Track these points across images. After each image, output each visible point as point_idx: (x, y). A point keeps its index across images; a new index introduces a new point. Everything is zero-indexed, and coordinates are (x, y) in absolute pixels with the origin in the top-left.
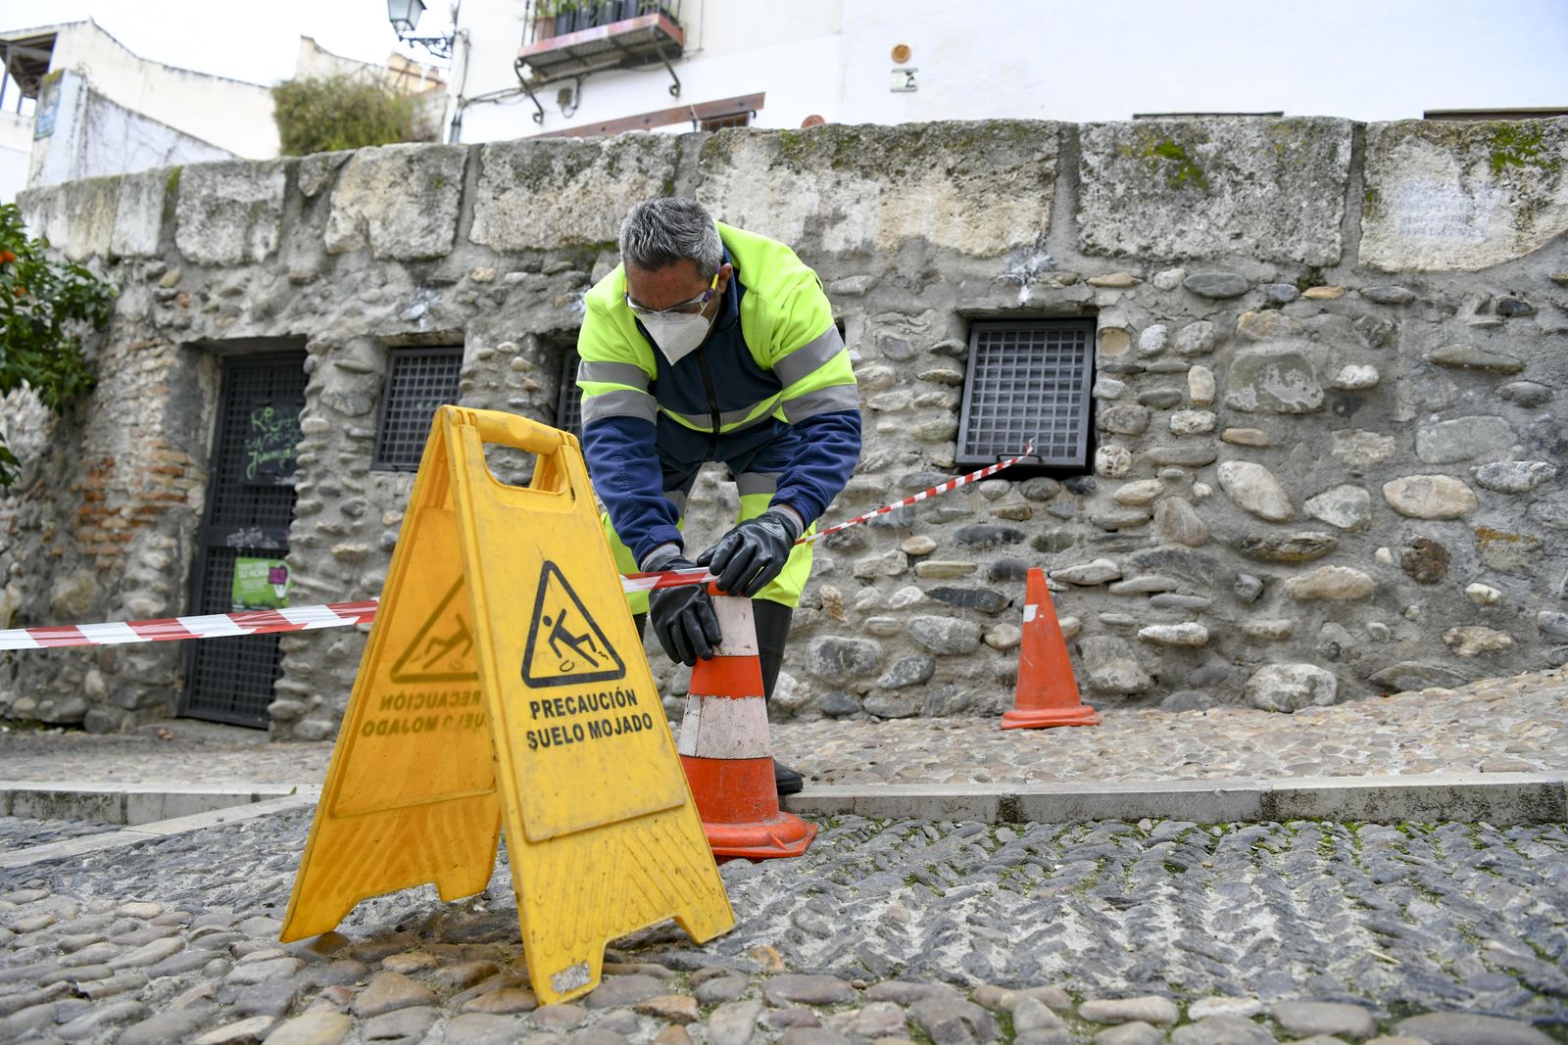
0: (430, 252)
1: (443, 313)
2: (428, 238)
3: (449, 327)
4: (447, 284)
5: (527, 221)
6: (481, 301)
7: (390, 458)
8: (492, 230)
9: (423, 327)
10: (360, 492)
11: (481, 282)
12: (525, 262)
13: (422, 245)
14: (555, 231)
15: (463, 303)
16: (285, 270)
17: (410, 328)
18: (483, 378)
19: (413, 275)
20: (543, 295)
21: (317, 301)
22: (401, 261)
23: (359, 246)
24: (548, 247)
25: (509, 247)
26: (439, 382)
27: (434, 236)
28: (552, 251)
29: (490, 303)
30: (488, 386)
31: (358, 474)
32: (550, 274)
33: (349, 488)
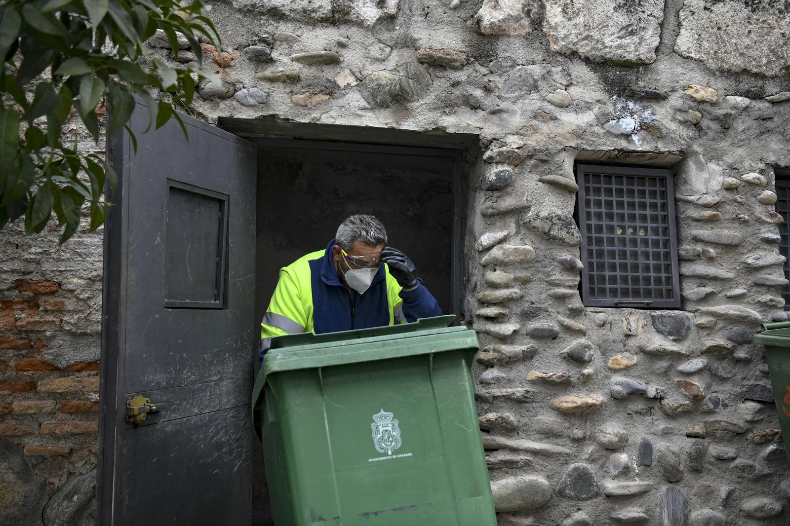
0: (631, 56)
1: (664, 131)
2: (627, 41)
3: (673, 148)
4: (657, 97)
5: (747, 42)
6: (705, 123)
7: (603, 292)
8: (706, 44)
9: (638, 144)
10: (581, 333)
11: (703, 102)
12: (744, 86)
13: (620, 46)
14: (779, 58)
15: (684, 123)
16: (409, 43)
17: (623, 144)
18: (730, 210)
19: (605, 80)
20: (769, 124)
21: (478, 93)
22: (587, 61)
23: (523, 32)
24: (770, 73)
25: (726, 67)
26: (643, 206)
27: (636, 39)
28: (774, 78)
29: (714, 126)
30: (737, 219)
31: (575, 313)
32: (773, 103)
33: (568, 329)
